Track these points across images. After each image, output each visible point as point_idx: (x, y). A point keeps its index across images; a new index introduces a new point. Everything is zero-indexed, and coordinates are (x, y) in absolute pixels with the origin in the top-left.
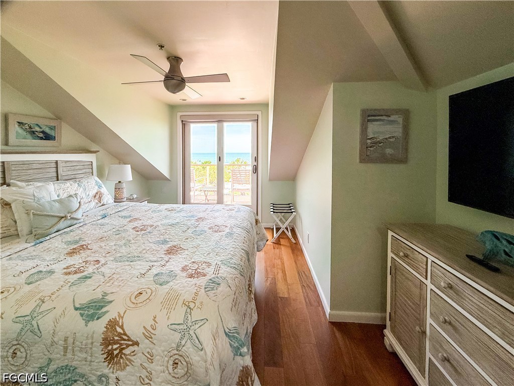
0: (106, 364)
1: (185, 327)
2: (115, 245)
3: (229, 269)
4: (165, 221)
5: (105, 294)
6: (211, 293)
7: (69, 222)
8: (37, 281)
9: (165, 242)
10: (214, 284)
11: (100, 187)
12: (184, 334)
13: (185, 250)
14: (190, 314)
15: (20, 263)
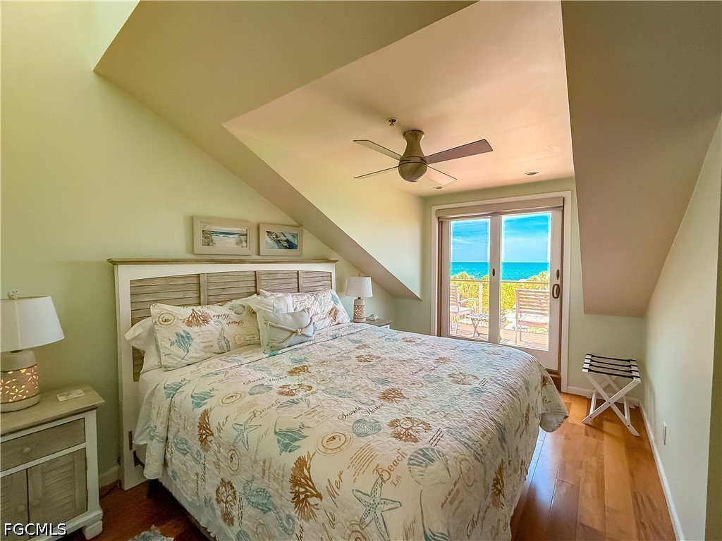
0: (293, 505)
1: (372, 502)
2: (332, 373)
3: (455, 444)
4: (396, 355)
5: (302, 426)
6: (416, 470)
7: (300, 339)
8: (257, 393)
9: (385, 382)
10: (425, 457)
11: (336, 302)
12: (370, 510)
13: (405, 398)
14: (381, 487)
15: (252, 371)
